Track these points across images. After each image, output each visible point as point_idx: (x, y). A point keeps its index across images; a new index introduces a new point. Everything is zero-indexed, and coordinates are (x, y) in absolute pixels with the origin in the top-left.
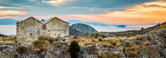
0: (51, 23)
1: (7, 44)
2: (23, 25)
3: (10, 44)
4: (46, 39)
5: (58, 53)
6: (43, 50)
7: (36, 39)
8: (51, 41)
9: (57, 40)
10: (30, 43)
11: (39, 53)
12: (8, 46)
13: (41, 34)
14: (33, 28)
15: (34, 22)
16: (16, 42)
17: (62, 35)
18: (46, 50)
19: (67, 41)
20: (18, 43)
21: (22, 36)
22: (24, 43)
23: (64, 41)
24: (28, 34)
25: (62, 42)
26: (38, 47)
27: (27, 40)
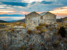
0: (45, 15)
1: (20, 29)
2: (29, 17)
3: (22, 29)
4: (44, 25)
5: (52, 34)
6: (43, 32)
7: (37, 25)
8: (47, 26)
9: (50, 26)
10: (34, 28)
11: (40, 34)
12: (22, 30)
13: (40, 22)
14: (35, 18)
15: (36, 15)
16: (25, 27)
17: (53, 23)
18: (44, 32)
19: (56, 26)
20: (27, 28)
21: (29, 23)
22: (30, 28)
23: (54, 26)
24: (33, 22)
25: (53, 27)
26: (39, 30)
27: (32, 26)
